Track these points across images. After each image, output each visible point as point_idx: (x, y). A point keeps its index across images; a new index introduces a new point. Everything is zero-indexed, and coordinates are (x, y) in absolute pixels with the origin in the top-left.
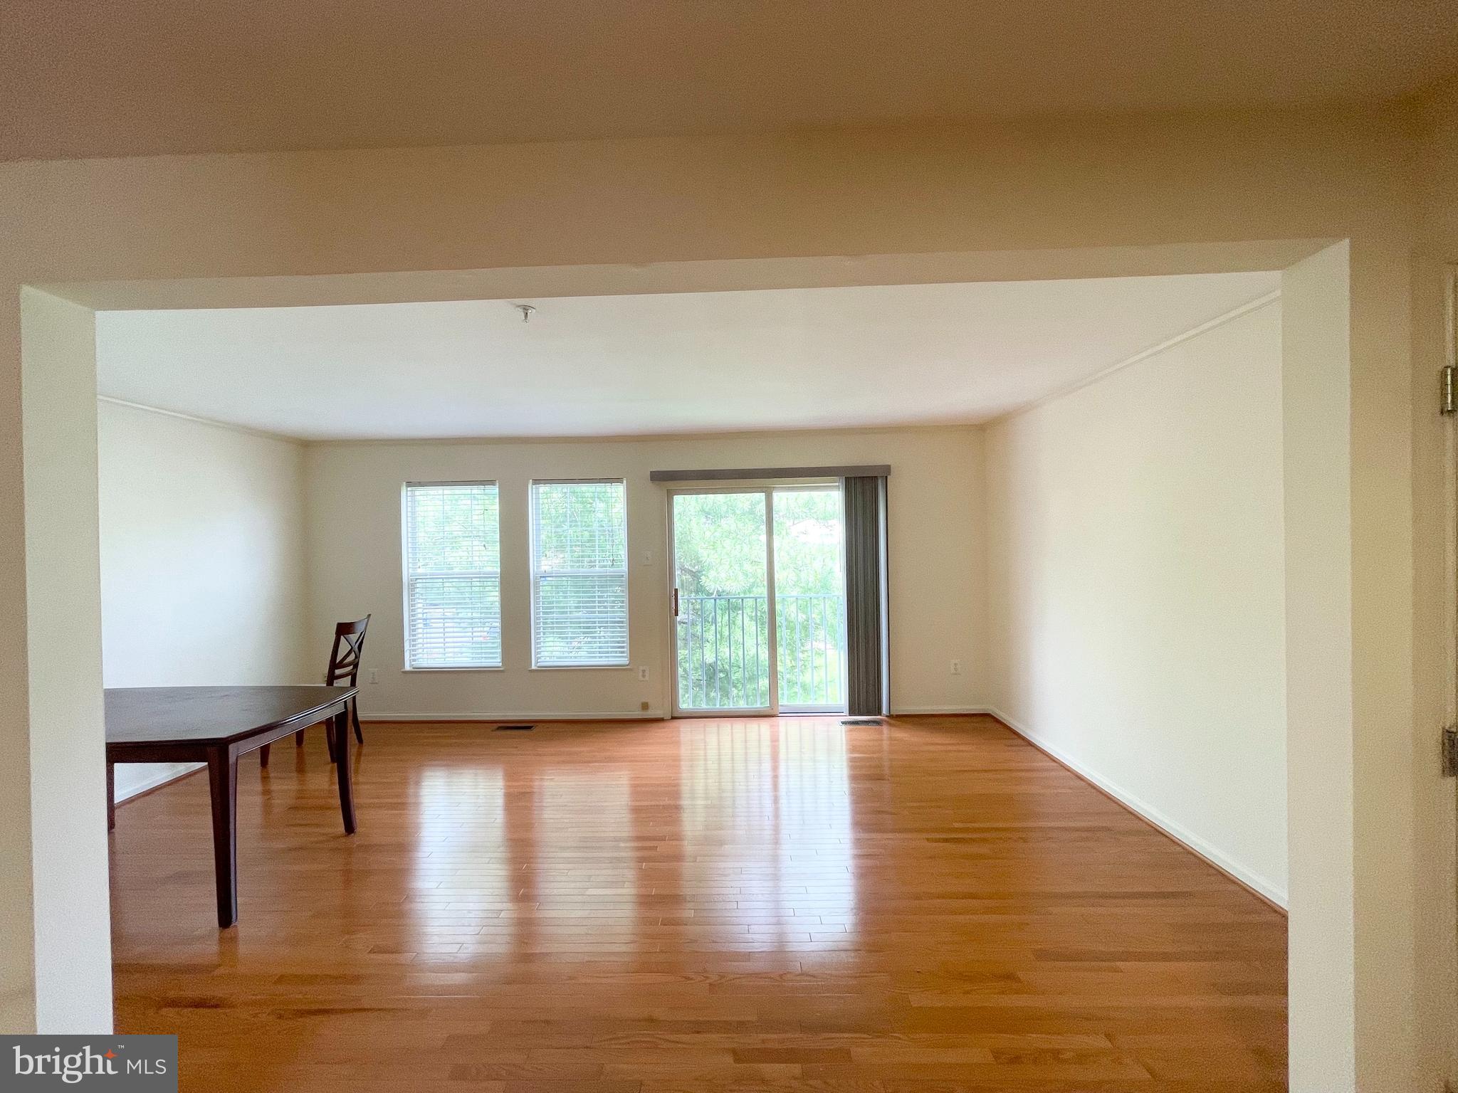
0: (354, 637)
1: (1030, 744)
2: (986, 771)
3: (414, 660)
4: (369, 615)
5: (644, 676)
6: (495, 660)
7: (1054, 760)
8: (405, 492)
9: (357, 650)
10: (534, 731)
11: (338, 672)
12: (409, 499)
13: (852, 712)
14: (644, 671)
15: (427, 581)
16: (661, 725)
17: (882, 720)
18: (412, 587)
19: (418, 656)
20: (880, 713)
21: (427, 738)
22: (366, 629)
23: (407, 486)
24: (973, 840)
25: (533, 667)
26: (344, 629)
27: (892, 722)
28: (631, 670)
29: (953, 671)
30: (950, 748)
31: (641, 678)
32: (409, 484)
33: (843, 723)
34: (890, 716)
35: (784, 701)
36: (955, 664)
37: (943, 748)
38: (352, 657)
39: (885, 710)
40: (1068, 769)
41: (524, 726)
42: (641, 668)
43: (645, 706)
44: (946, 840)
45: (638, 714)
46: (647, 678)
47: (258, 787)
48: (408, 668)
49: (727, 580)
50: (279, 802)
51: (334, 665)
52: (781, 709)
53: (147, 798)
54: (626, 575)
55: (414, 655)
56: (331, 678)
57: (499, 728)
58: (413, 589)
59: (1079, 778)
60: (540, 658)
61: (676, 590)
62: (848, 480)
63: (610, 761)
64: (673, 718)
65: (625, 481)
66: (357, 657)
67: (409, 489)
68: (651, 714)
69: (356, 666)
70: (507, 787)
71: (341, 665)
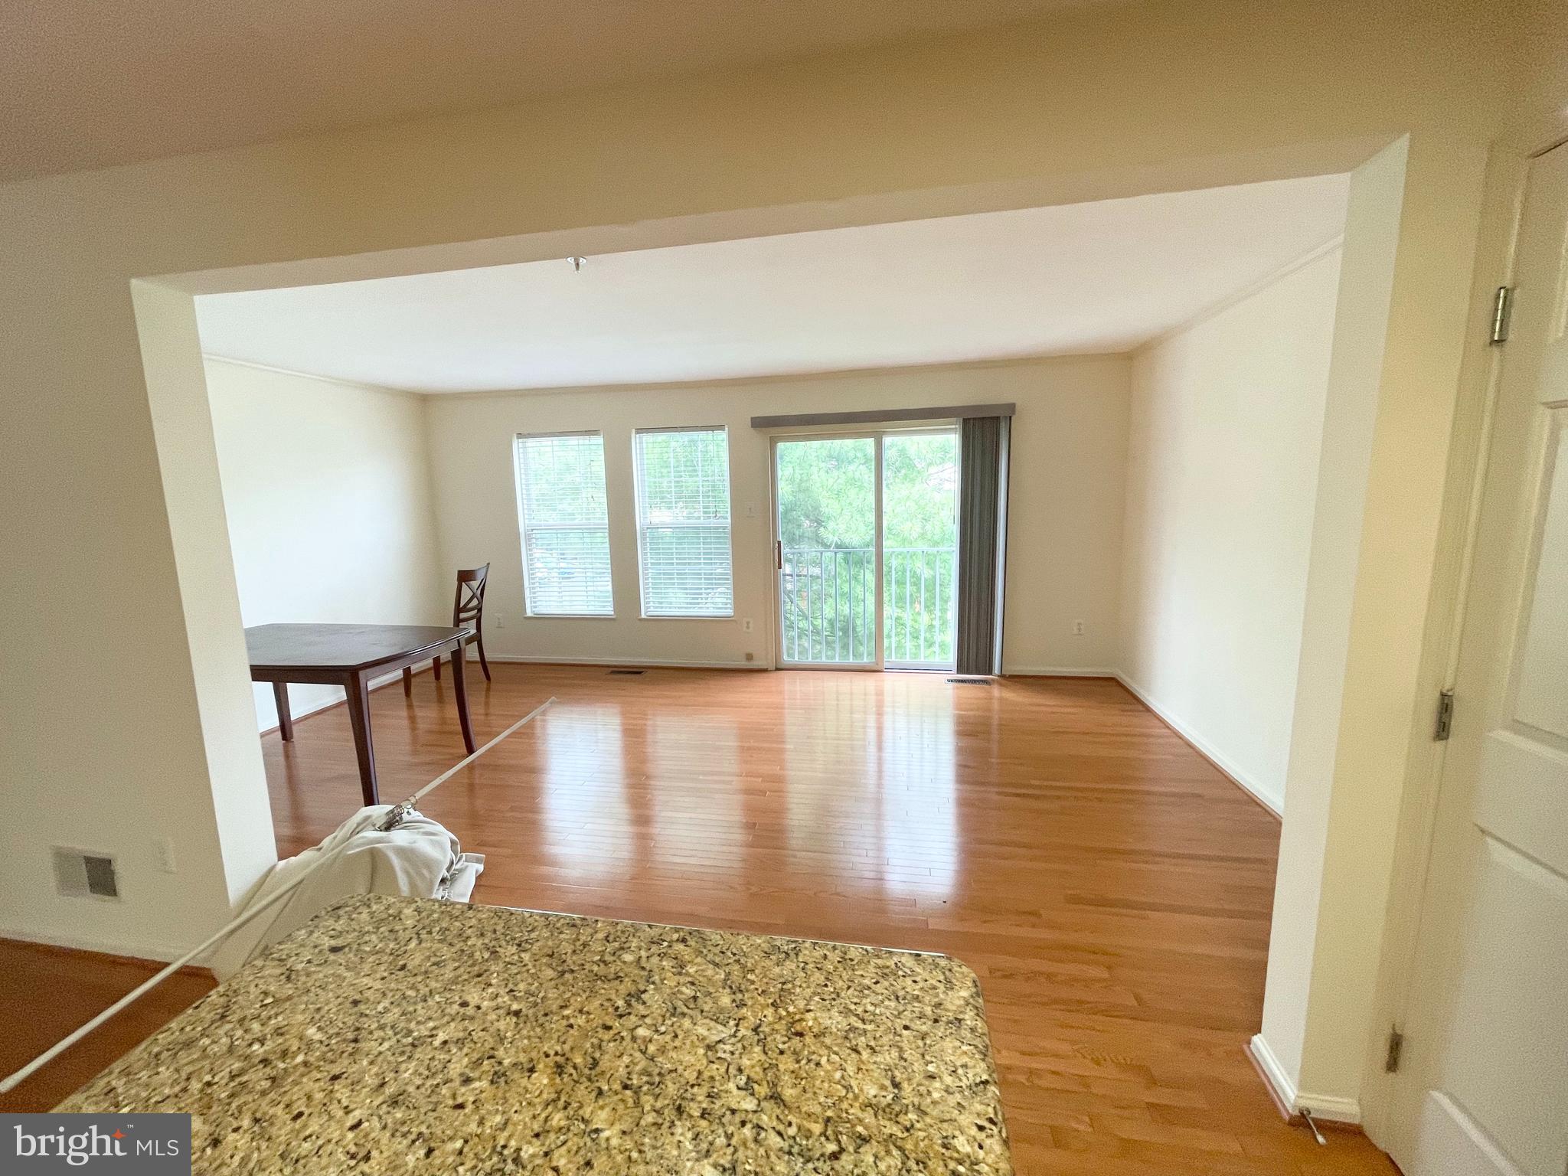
0: (475, 584)
1: (1148, 710)
2: (1084, 733)
3: (535, 607)
4: (488, 564)
5: (748, 628)
6: (608, 610)
7: (1167, 726)
8: (517, 444)
9: (479, 595)
10: (644, 675)
11: (463, 615)
12: (521, 450)
13: (960, 670)
14: (748, 623)
15: (543, 531)
16: (765, 675)
17: (993, 680)
18: (529, 538)
19: (538, 603)
20: (990, 672)
21: (546, 678)
22: (486, 575)
23: (518, 438)
24: (1045, 797)
25: (643, 616)
26: (465, 576)
27: (1004, 682)
28: (734, 621)
29: (1076, 631)
30: (1055, 709)
31: (745, 629)
32: (520, 436)
33: (949, 681)
34: (1002, 676)
35: (891, 658)
36: (1079, 624)
37: (1049, 710)
38: (475, 602)
39: (996, 669)
40: (1180, 737)
41: (634, 672)
42: (745, 620)
43: (749, 657)
44: (1018, 795)
45: (743, 664)
46: (751, 630)
47: (404, 713)
48: (529, 613)
49: (847, 531)
50: (422, 726)
51: (459, 610)
52: (886, 665)
53: (321, 716)
54: (729, 526)
55: (535, 602)
56: (458, 621)
57: (613, 672)
58: (530, 540)
59: (1189, 745)
60: (649, 607)
61: (779, 543)
62: (966, 421)
63: (709, 706)
64: (778, 669)
65: (727, 429)
66: (480, 602)
67: (520, 440)
68: (756, 664)
69: (480, 610)
70: (623, 724)
71: (465, 609)
